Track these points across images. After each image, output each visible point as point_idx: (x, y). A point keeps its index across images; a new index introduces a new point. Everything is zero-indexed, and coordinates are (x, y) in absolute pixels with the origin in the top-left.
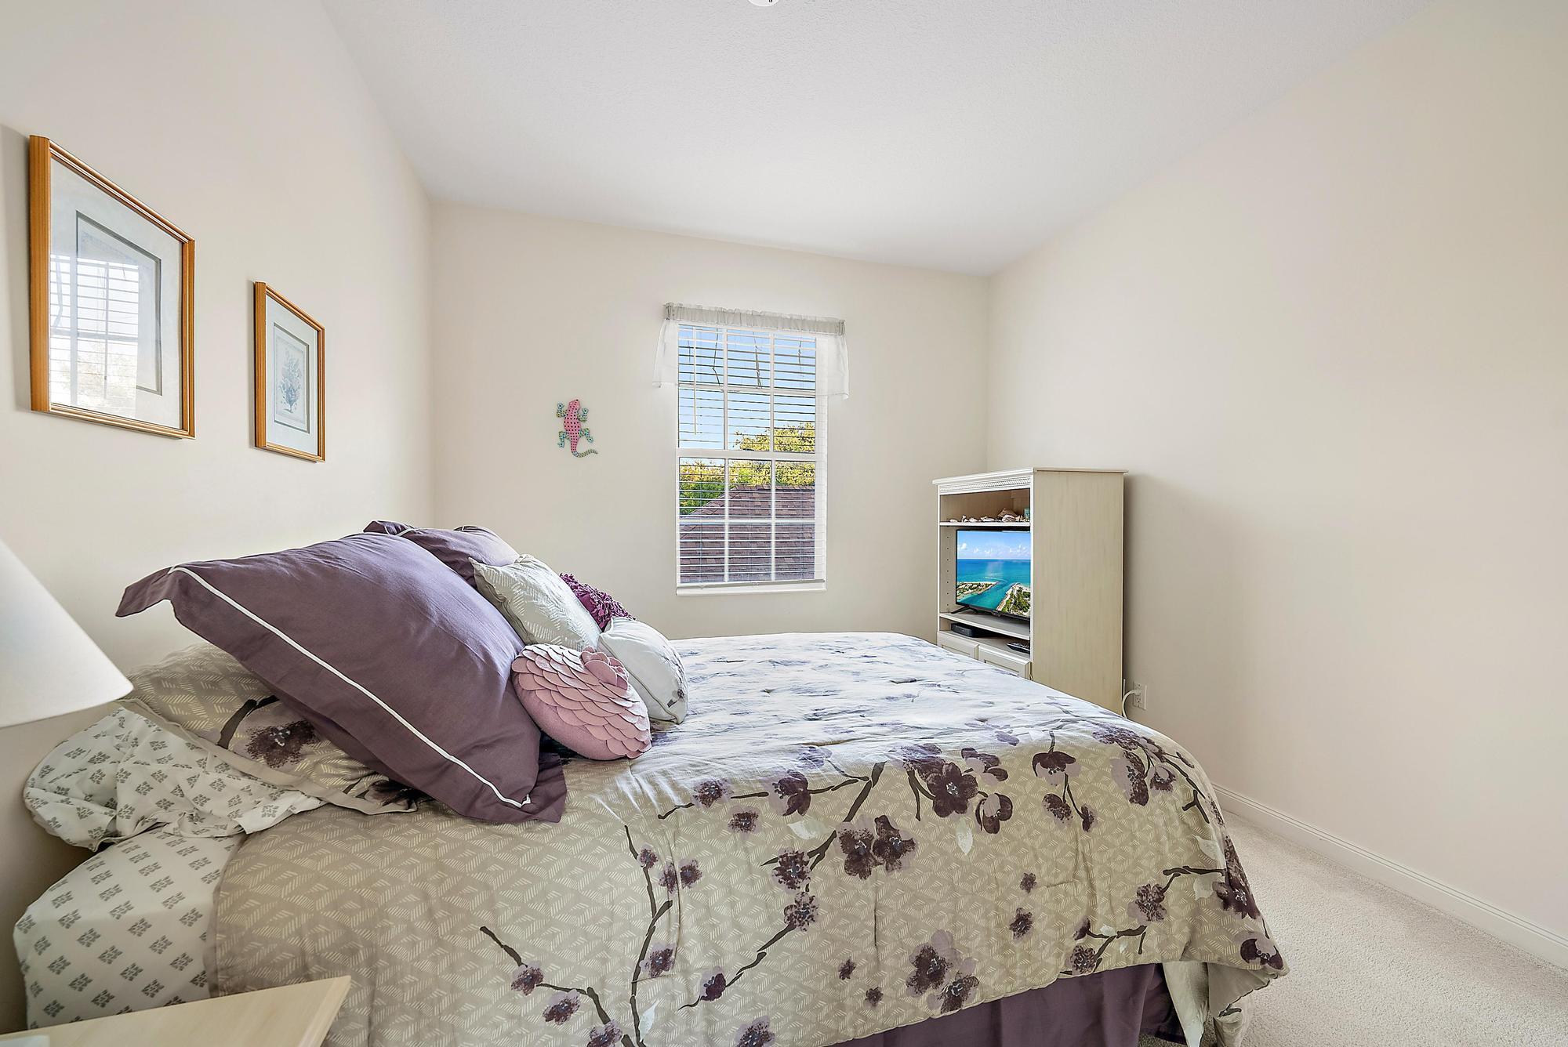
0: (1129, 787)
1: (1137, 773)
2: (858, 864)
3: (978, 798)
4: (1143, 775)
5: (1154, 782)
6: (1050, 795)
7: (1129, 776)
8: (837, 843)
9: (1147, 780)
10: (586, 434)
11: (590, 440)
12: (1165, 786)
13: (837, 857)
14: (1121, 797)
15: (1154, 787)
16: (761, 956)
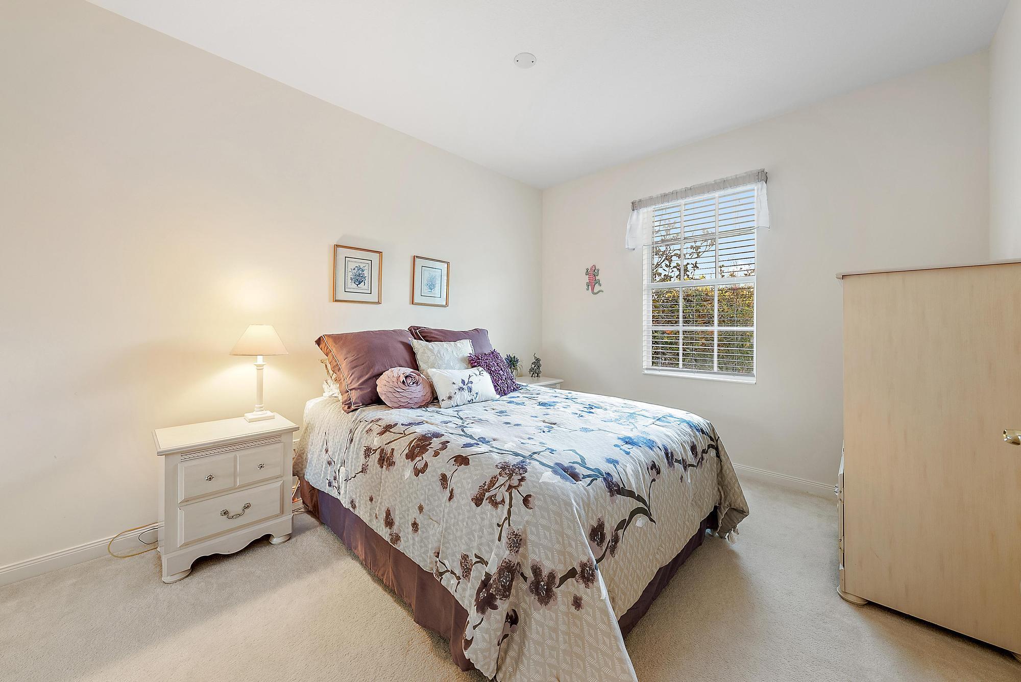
0: (475, 491)
1: (486, 487)
2: (381, 461)
3: (421, 458)
4: (488, 490)
5: (490, 498)
6: (445, 474)
7: (480, 487)
8: (378, 451)
9: (487, 495)
10: (598, 282)
11: (600, 285)
12: (495, 503)
13: (377, 456)
14: (469, 494)
15: (488, 501)
16: (355, 476)
